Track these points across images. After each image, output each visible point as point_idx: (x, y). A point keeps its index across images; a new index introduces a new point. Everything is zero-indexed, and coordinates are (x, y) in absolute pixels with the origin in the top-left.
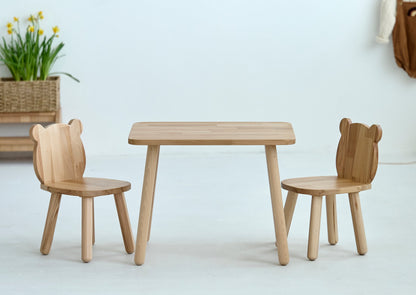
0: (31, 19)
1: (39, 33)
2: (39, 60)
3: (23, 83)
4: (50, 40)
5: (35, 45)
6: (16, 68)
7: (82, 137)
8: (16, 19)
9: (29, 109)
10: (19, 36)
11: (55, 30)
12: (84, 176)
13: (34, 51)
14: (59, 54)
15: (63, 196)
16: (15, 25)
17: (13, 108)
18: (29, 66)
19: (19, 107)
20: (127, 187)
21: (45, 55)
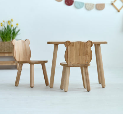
0: (9, 22)
1: (12, 26)
2: (11, 35)
3: (6, 42)
4: (15, 28)
5: (10, 30)
6: (4, 37)
7: (30, 45)
8: (4, 21)
9: (8, 51)
10: (5, 27)
11: (17, 25)
12: (30, 59)
13: (10, 32)
14: (18, 33)
15: (23, 64)
16: (3, 23)
17: (3, 51)
18: (8, 37)
19: (5, 50)
20: (46, 62)
21: (14, 33)
